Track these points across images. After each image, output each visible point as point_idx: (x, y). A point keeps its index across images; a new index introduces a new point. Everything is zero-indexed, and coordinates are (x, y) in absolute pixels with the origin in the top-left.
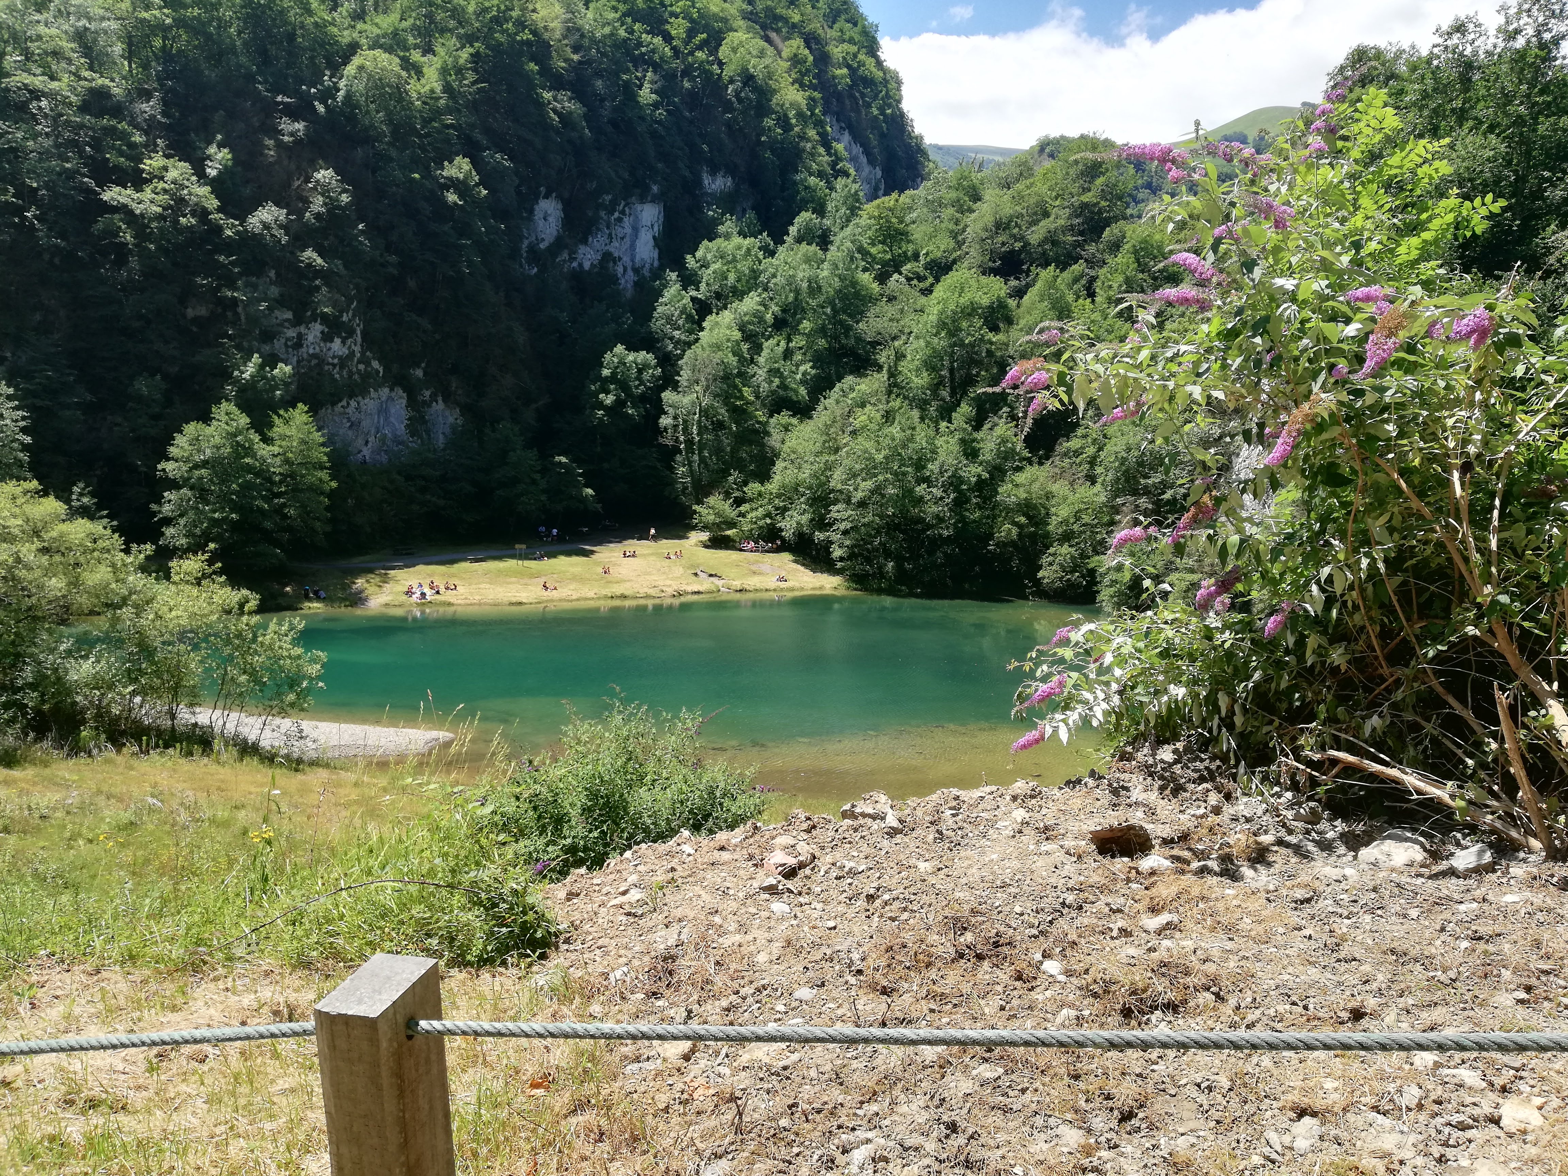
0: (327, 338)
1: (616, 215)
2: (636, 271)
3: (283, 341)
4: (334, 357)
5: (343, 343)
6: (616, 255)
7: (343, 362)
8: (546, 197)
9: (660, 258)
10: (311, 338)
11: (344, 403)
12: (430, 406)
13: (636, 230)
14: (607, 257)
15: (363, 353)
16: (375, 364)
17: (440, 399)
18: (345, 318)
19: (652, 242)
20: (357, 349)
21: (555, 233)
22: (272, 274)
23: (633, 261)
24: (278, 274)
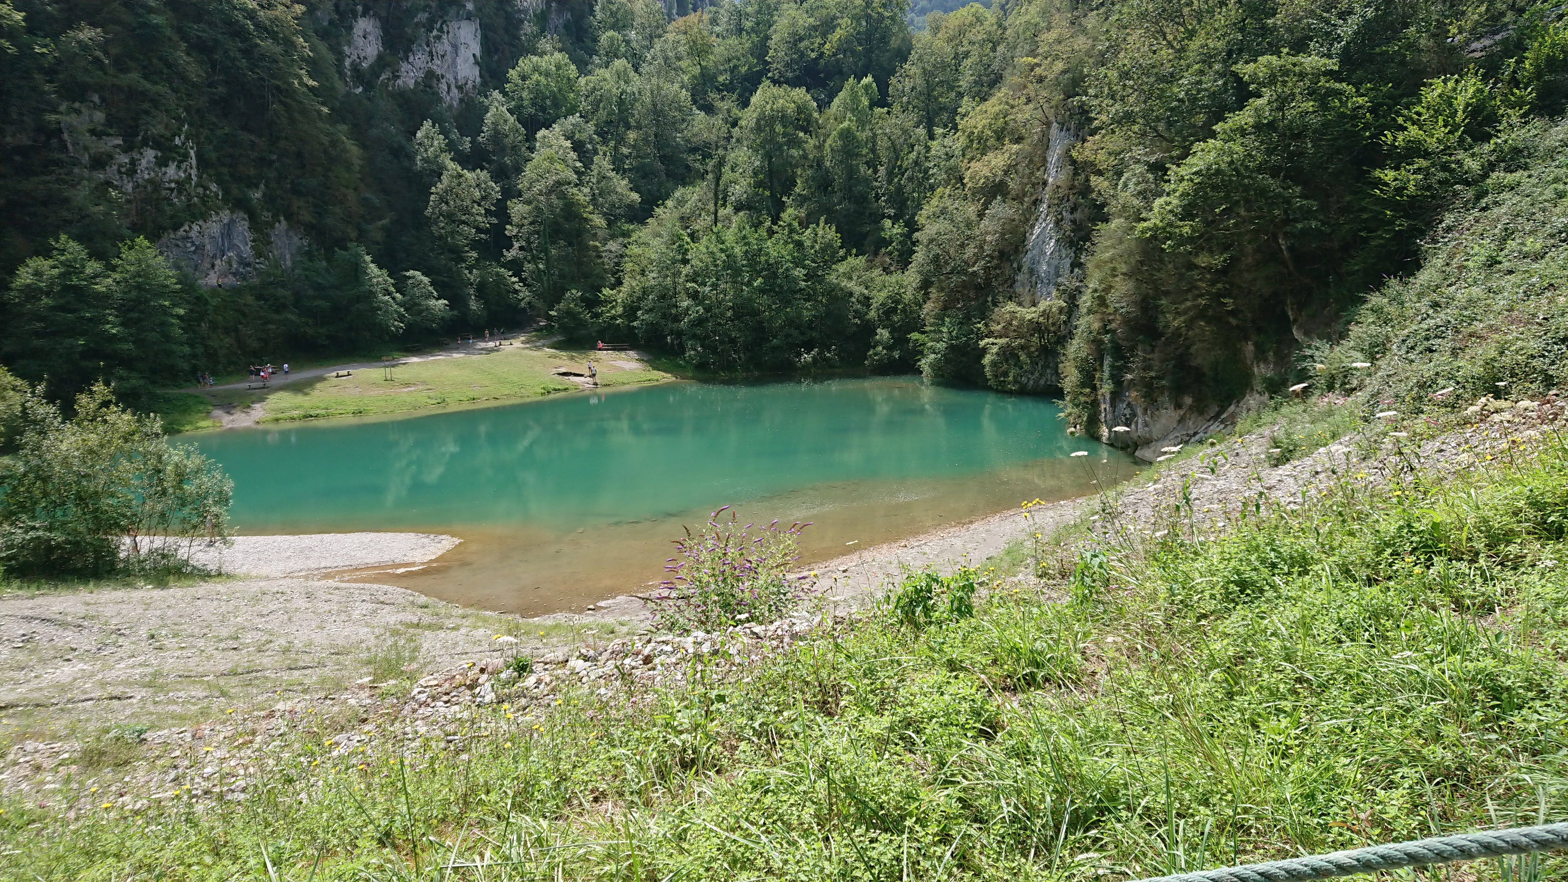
0: (162, 162)
1: (435, 32)
2: (460, 88)
3: (115, 167)
4: (170, 181)
5: (179, 167)
6: (439, 72)
7: (181, 185)
8: (364, 15)
9: (481, 76)
10: (144, 162)
11: (186, 227)
12: (272, 227)
13: (455, 47)
14: (430, 75)
15: (200, 177)
16: (214, 187)
17: (282, 218)
18: (177, 141)
19: (472, 59)
20: (194, 172)
21: (376, 52)
22: (96, 98)
23: (455, 78)
24: (103, 99)
